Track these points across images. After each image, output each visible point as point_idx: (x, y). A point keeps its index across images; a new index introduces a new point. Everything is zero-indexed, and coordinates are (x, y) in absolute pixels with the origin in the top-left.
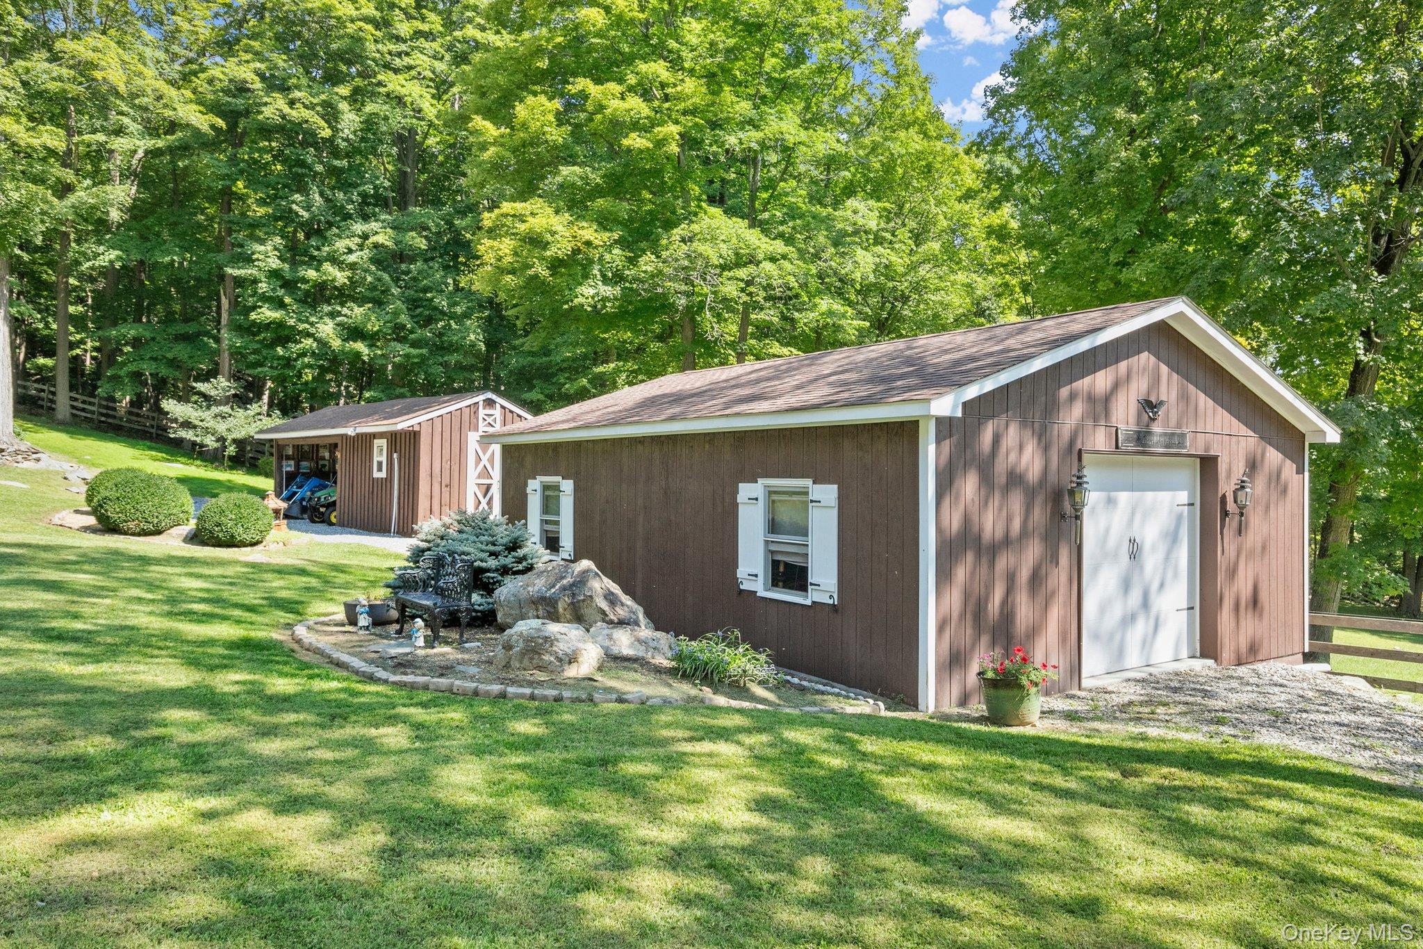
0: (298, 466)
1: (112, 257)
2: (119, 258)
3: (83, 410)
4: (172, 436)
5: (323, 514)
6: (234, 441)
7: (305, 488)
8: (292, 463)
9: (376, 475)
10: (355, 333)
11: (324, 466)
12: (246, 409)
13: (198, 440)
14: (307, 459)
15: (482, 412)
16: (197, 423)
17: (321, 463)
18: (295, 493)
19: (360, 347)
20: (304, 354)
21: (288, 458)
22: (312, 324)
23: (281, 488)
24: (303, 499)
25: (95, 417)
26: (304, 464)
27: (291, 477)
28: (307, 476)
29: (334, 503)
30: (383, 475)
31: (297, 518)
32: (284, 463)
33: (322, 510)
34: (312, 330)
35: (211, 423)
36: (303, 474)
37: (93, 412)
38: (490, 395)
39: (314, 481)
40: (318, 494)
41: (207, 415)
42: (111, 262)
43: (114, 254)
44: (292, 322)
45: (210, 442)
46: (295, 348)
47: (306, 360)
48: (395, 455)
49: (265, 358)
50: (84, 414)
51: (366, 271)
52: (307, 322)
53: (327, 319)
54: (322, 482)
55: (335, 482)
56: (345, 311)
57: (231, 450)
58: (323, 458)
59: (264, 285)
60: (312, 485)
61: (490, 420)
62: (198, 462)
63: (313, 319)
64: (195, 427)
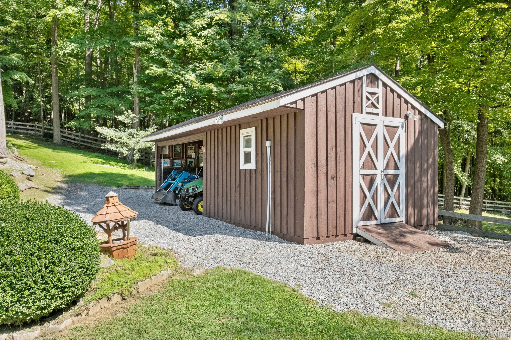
0: (172, 163)
1: (73, 47)
2: (77, 47)
3: (74, 139)
4: (102, 148)
5: (191, 203)
6: (139, 150)
7: (178, 180)
8: (168, 160)
9: (244, 166)
10: (208, 79)
11: (191, 163)
12: (146, 131)
13: (118, 150)
14: (179, 158)
15: (366, 89)
16: (117, 139)
17: (189, 160)
18: (170, 184)
19: (212, 86)
20: (178, 95)
21: (165, 157)
22: (182, 75)
23: (160, 180)
24: (176, 188)
25: (78, 142)
26: (177, 161)
27: (167, 172)
28: (179, 170)
29: (201, 194)
30: (252, 166)
31: (172, 205)
32: (162, 161)
33: (191, 199)
34: (182, 79)
35: (125, 140)
36: (176, 169)
37: (78, 140)
38: (372, 70)
39: (184, 174)
40: (187, 186)
41: (122, 134)
42: (73, 50)
43: (73, 46)
44: (170, 74)
45: (124, 151)
46: (173, 91)
47: (179, 98)
48: (268, 144)
49: (156, 99)
50: (74, 141)
51: (214, 40)
52: (179, 74)
53: (190, 72)
54: (190, 174)
55: (201, 175)
56: (202, 66)
57: (137, 156)
58: (190, 157)
59: (153, 52)
60: (183, 177)
61: (373, 99)
62: (120, 164)
63: (182, 72)
64: (116, 142)
